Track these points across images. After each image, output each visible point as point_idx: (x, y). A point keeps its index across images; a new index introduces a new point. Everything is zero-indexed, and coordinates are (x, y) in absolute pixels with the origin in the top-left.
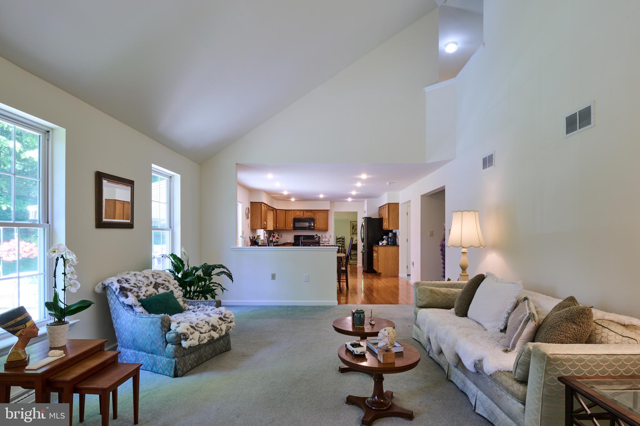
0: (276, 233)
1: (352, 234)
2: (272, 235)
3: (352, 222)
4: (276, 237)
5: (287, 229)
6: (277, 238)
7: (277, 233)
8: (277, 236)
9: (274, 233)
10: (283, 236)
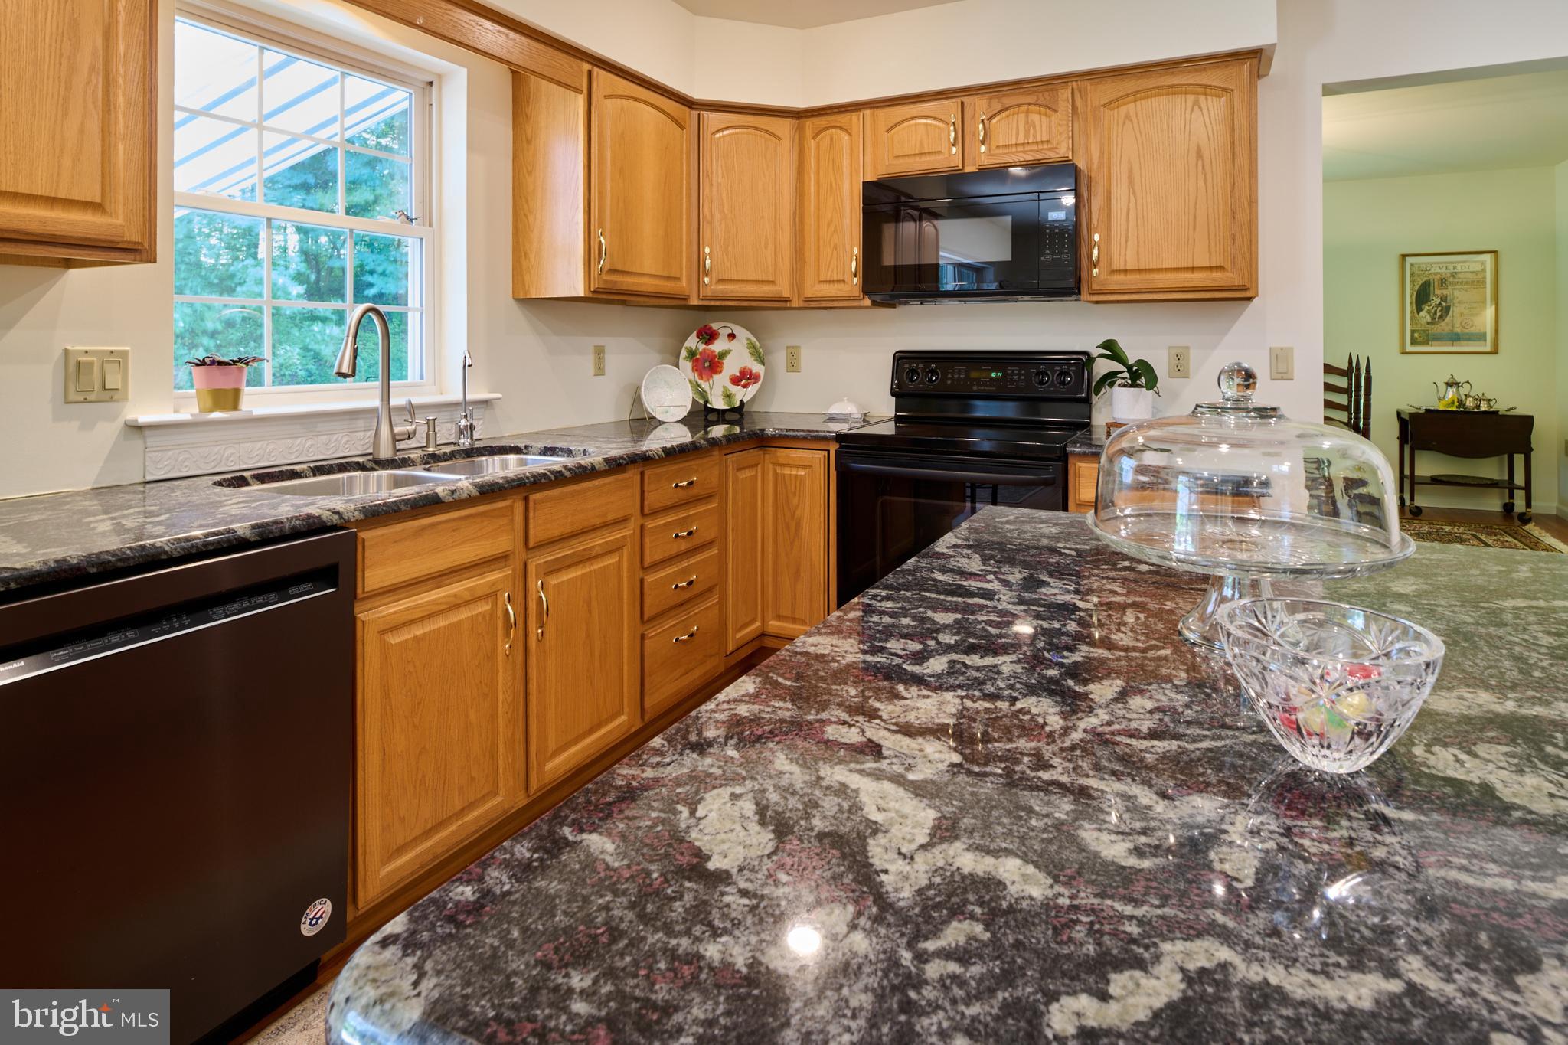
0: (732, 336)
1: (1414, 342)
2: (692, 354)
3: (1409, 260)
4: (731, 367)
5: (813, 290)
6: (744, 378)
7: (738, 330)
8: (737, 354)
9: (709, 336)
10: (806, 356)
